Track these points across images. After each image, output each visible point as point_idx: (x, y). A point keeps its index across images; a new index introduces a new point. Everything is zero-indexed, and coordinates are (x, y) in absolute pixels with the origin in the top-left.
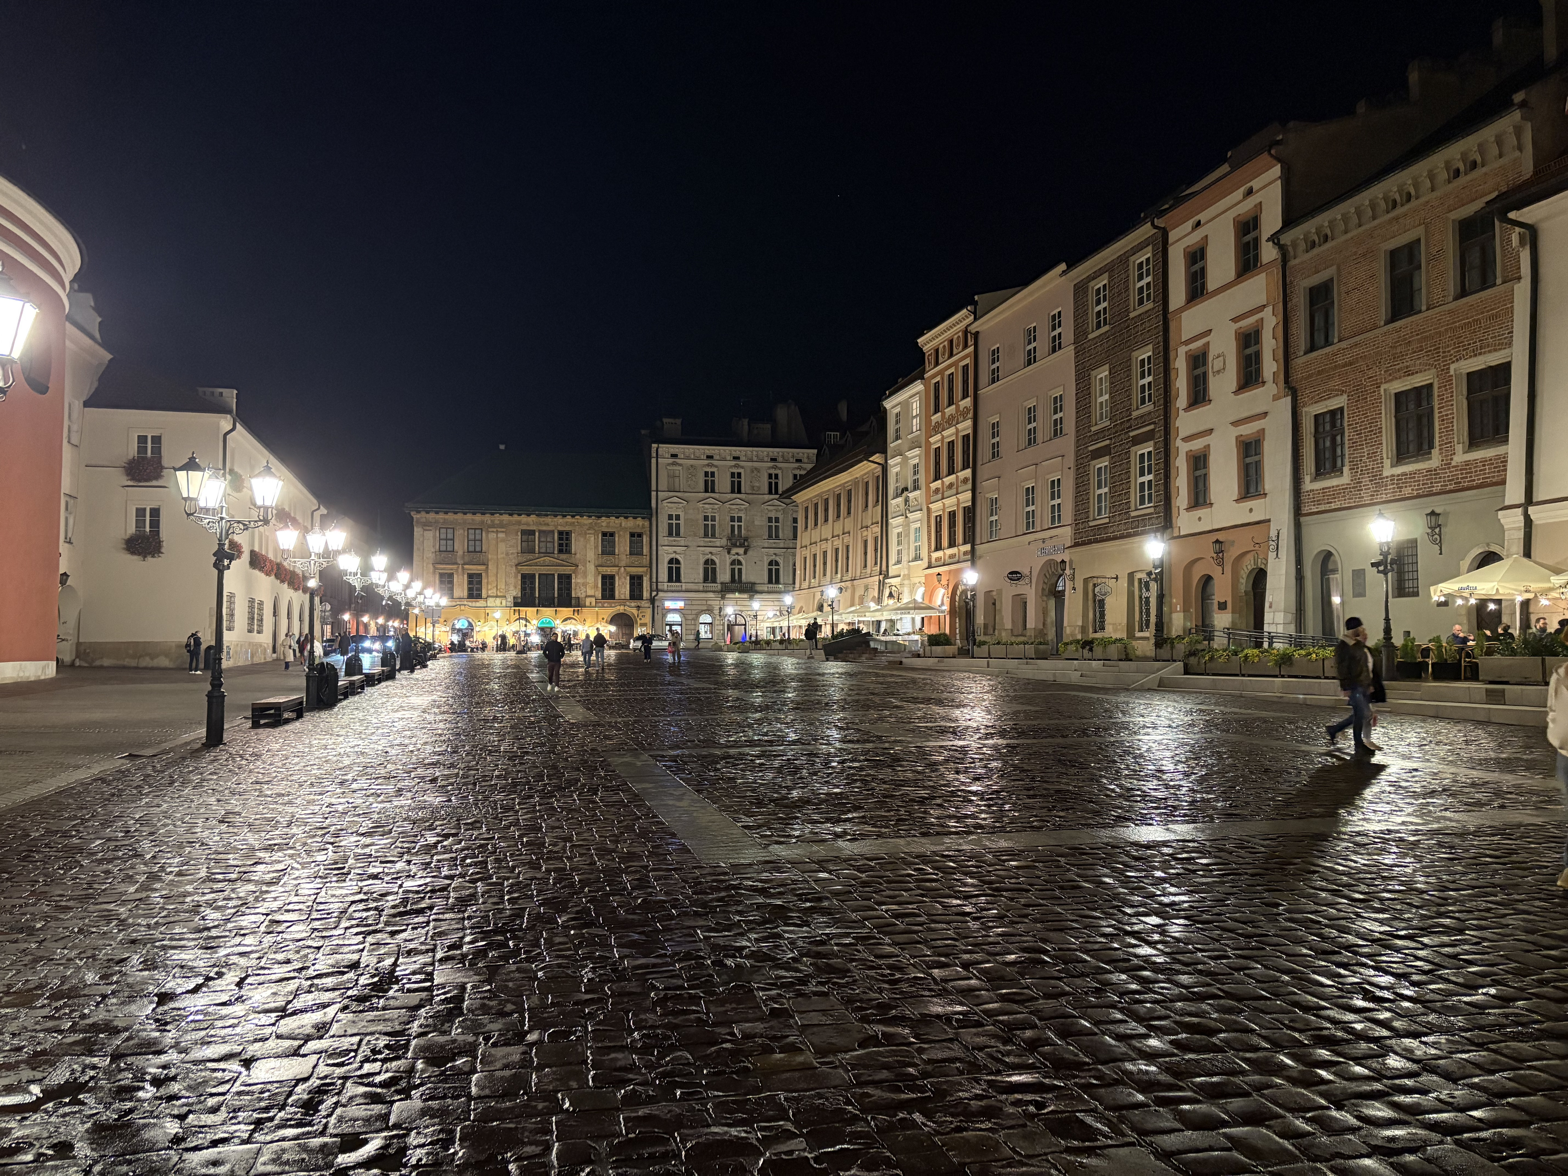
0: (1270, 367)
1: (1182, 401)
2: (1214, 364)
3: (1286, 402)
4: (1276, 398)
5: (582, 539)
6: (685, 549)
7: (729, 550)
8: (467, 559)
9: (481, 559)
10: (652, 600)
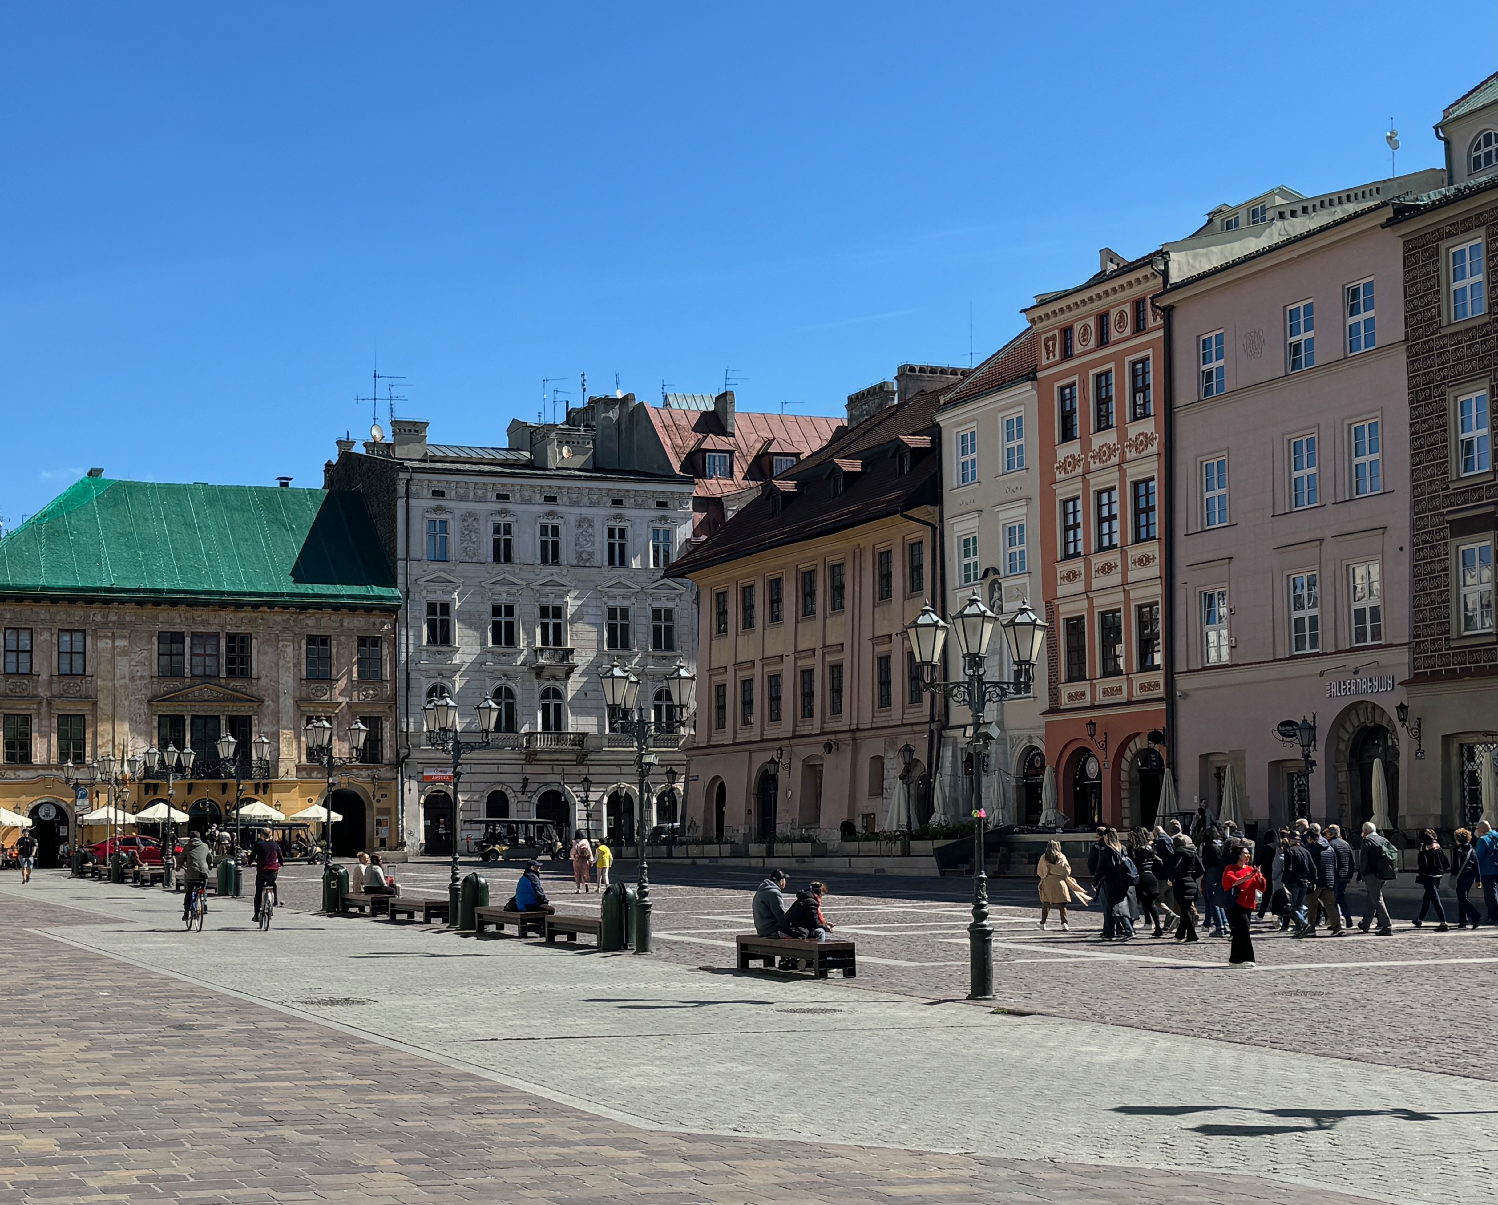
5: (270, 650)
6: (456, 668)
7: (538, 671)
8: (58, 689)
9: (82, 689)
10: (399, 766)
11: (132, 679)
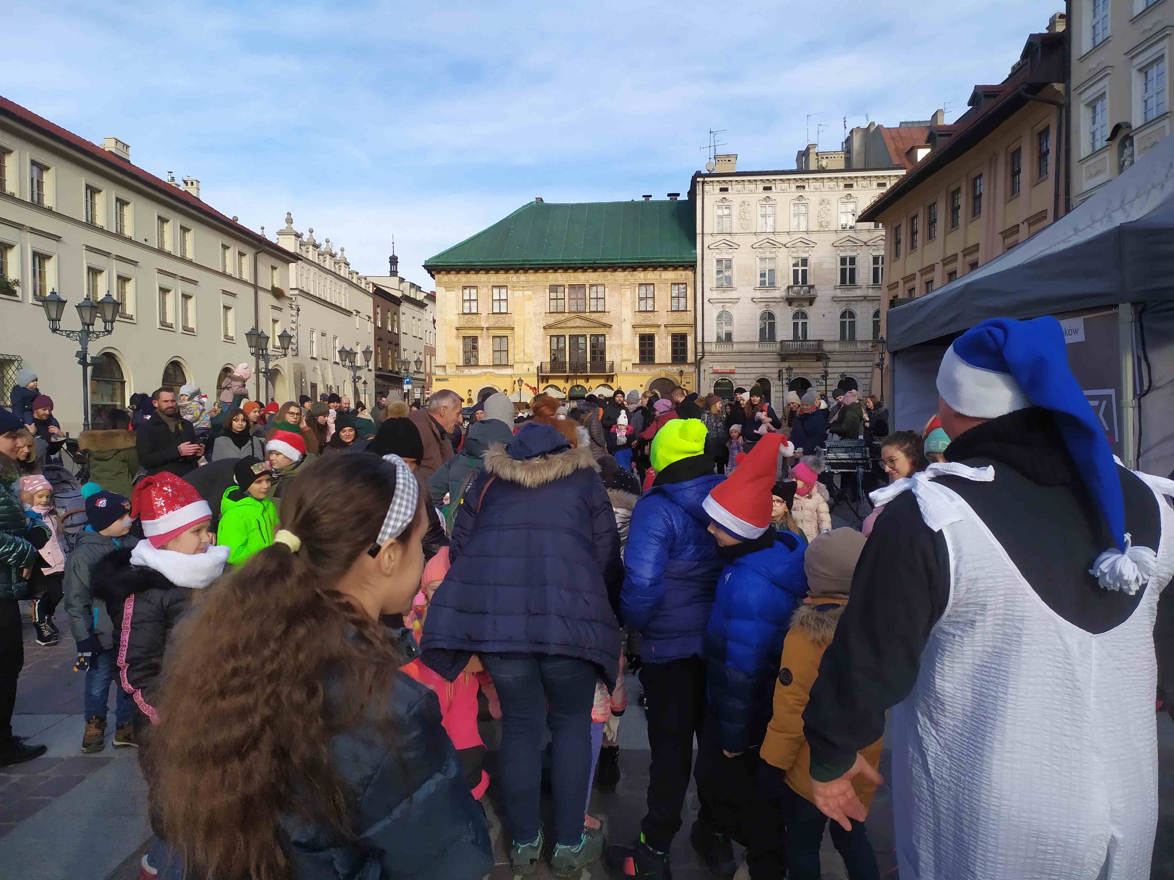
5: (616, 294)
6: (735, 301)
7: (790, 301)
8: (492, 321)
9: (506, 321)
10: (697, 364)
11: (535, 314)
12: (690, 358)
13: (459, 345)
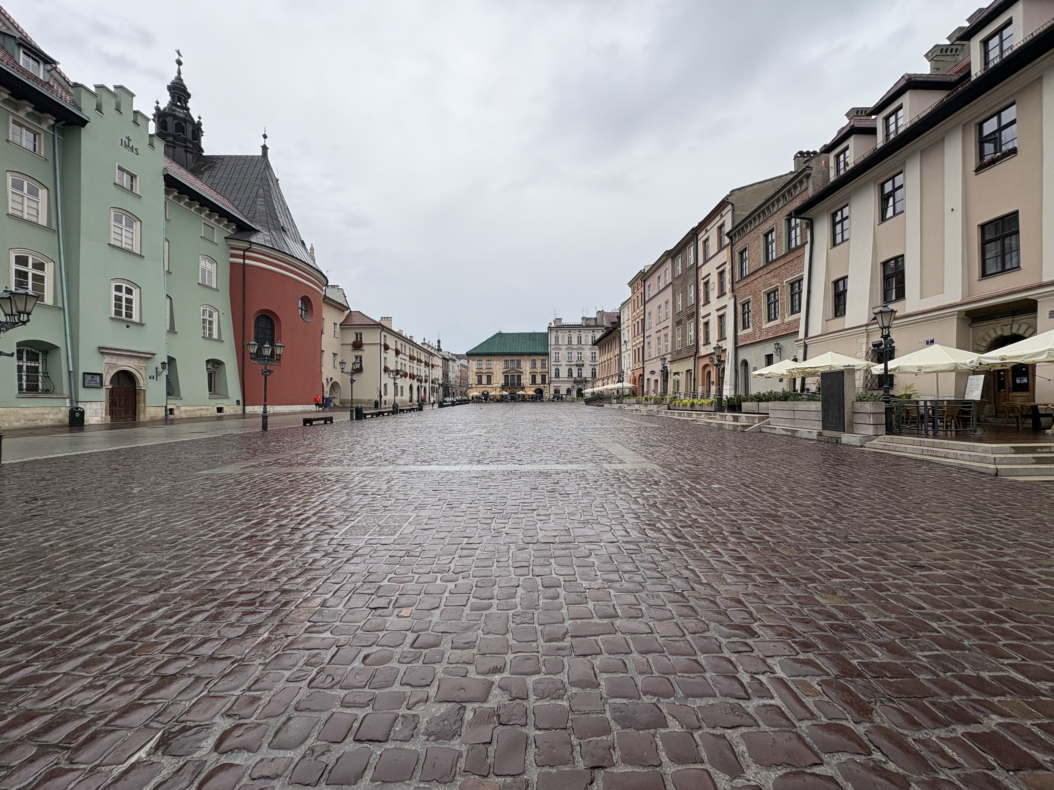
0: (728, 286)
1: (702, 303)
2: (711, 286)
3: (733, 300)
4: (730, 299)
5: (525, 363)
6: (561, 365)
7: (577, 365)
8: (487, 371)
9: (491, 371)
10: (549, 384)
11: (500, 369)
12: (547, 382)
13: (476, 378)
